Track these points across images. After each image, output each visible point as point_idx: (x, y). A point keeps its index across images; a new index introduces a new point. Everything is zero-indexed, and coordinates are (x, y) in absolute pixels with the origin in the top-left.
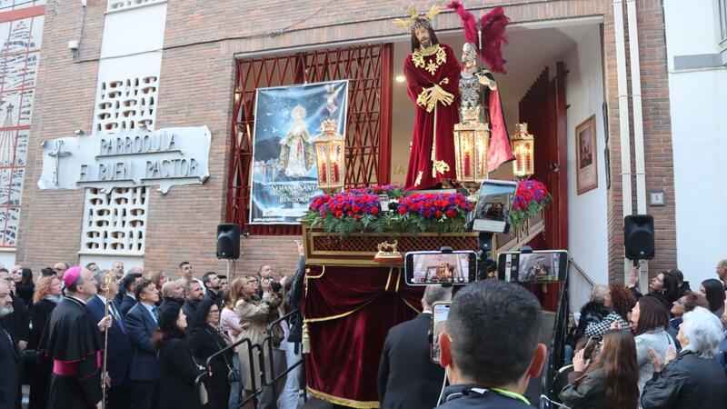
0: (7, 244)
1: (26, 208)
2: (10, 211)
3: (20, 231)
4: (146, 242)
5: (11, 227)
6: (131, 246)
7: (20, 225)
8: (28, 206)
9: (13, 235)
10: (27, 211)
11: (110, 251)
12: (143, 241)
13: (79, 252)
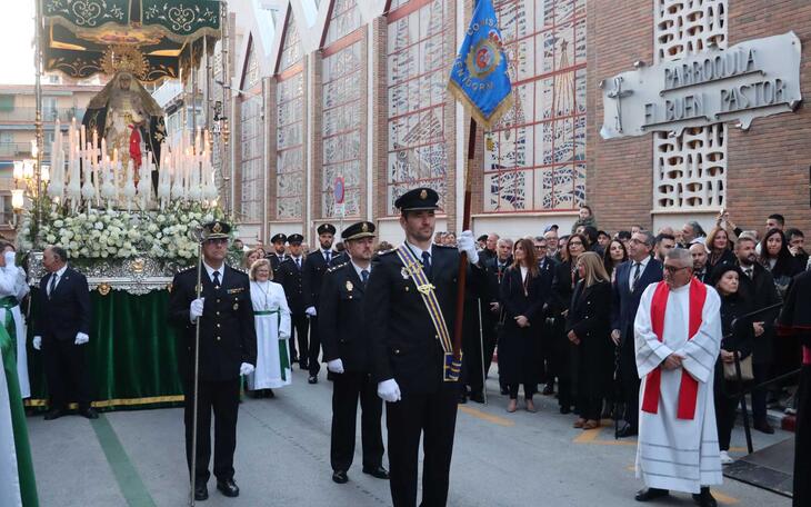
0: (577, 206)
1: (591, 163)
2: (576, 168)
3: (588, 191)
4: (728, 194)
5: (579, 187)
6: (710, 200)
7: (587, 184)
8: (593, 160)
9: (582, 196)
10: (593, 166)
11: (686, 208)
12: (724, 193)
13: (652, 212)
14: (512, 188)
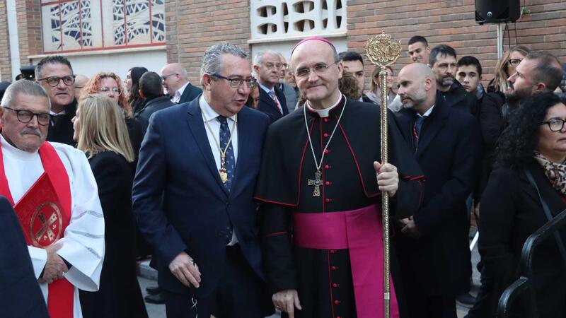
0: (156, 40)
5: (157, 16)
6: (325, 22)
7: (167, 10)
9: (161, 27)
11: (293, 34)
12: (343, 12)
13: (250, 41)
14: (76, 22)
